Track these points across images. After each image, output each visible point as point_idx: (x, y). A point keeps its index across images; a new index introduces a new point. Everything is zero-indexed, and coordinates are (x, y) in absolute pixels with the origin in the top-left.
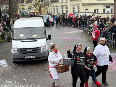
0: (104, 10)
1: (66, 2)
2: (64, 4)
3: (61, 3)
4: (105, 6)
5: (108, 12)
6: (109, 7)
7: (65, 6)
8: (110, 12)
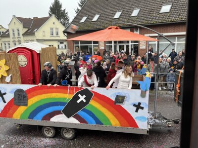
0: (58, 46)
1: (18, 38)
2: (17, 40)
3: (13, 38)
4: (59, 42)
5: (62, 47)
6: (63, 43)
7: (18, 41)
8: (64, 48)
